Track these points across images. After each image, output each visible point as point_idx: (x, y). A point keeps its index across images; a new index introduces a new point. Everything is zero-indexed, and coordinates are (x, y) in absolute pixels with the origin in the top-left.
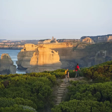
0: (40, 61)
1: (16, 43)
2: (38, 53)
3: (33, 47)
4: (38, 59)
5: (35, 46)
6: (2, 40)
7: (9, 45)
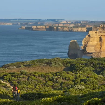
0: (103, 47)
1: (76, 24)
2: (101, 40)
3: (97, 33)
4: (101, 46)
5: (98, 33)
6: (60, 21)
7: (69, 27)
